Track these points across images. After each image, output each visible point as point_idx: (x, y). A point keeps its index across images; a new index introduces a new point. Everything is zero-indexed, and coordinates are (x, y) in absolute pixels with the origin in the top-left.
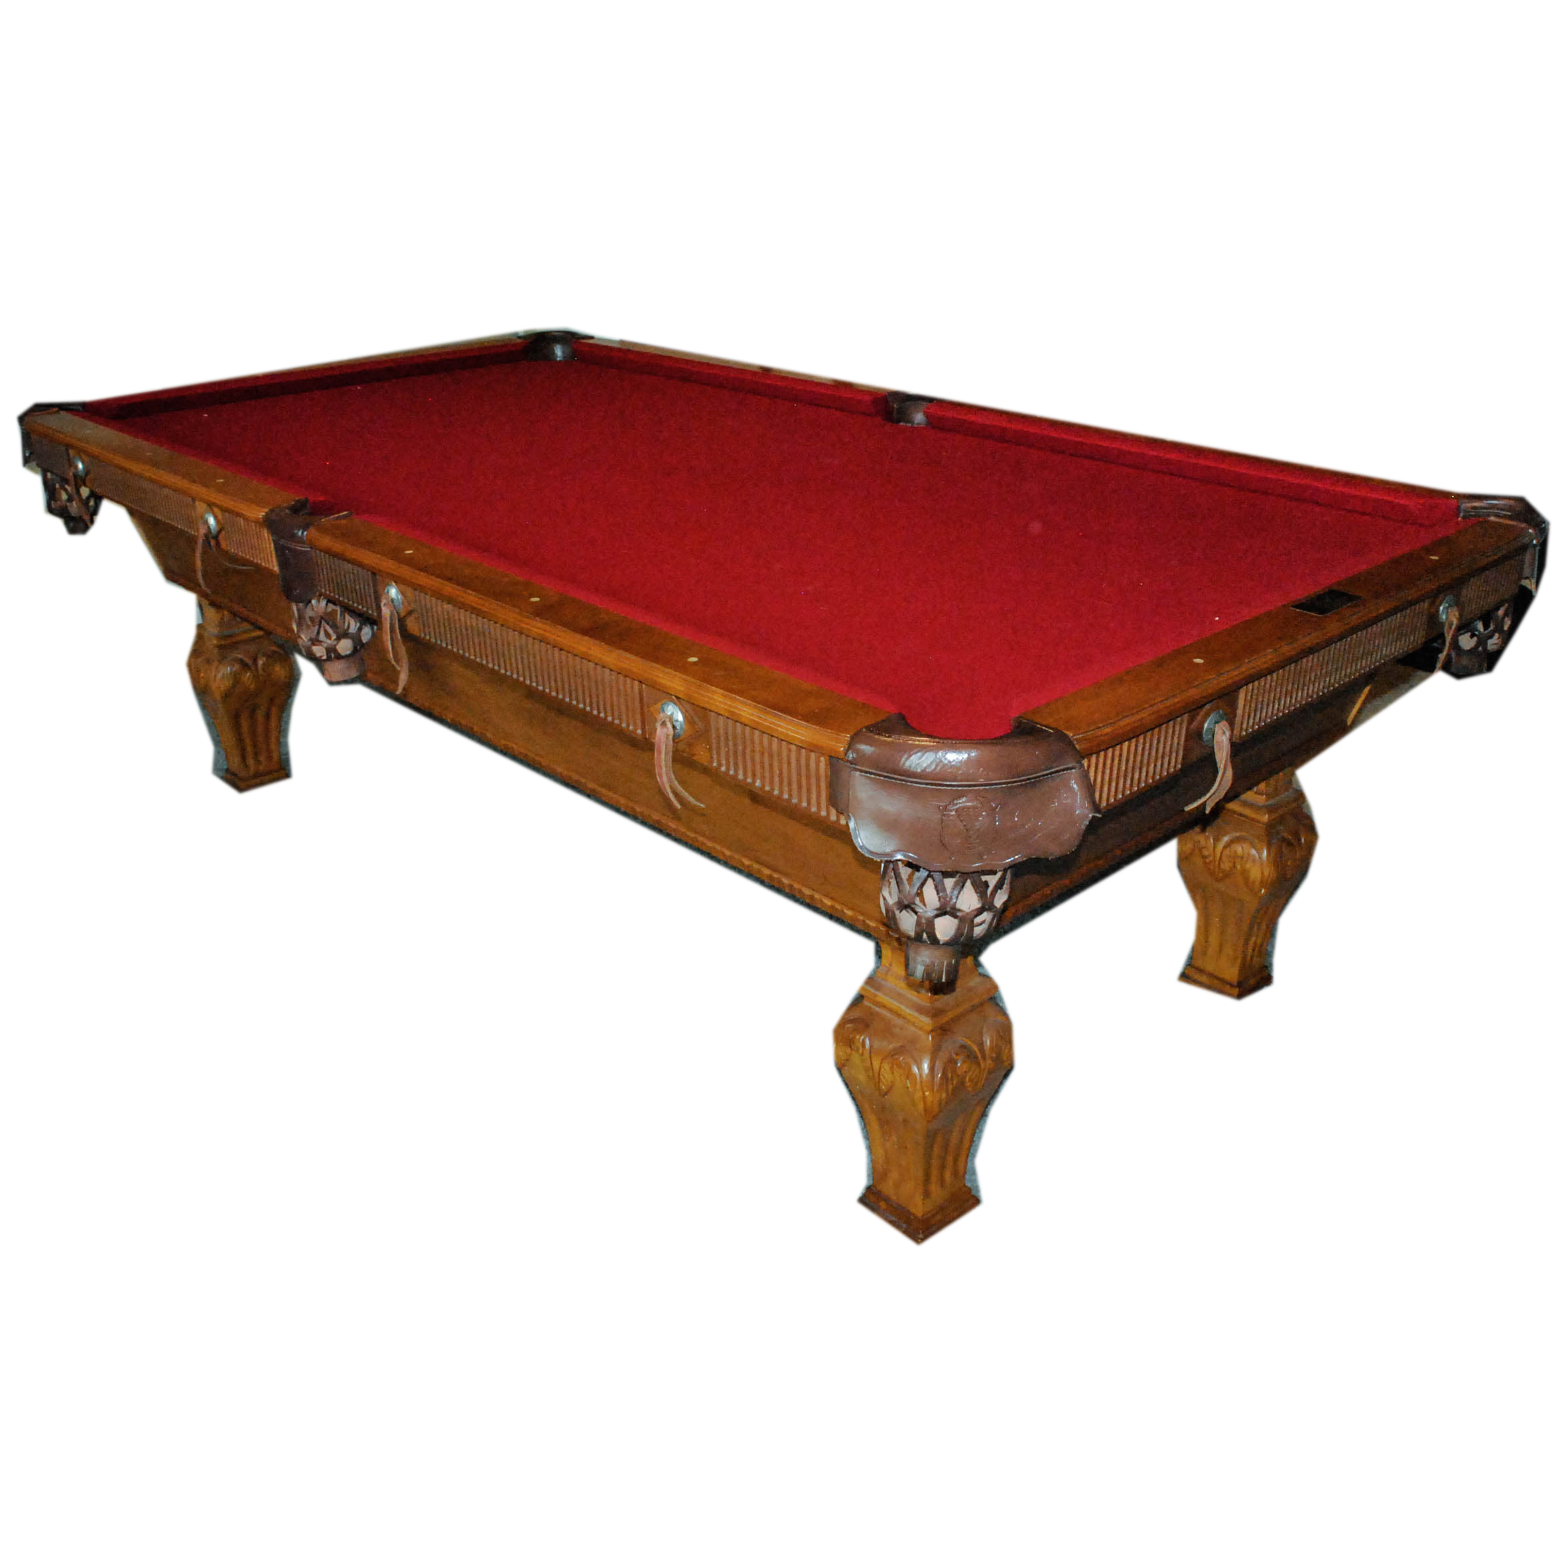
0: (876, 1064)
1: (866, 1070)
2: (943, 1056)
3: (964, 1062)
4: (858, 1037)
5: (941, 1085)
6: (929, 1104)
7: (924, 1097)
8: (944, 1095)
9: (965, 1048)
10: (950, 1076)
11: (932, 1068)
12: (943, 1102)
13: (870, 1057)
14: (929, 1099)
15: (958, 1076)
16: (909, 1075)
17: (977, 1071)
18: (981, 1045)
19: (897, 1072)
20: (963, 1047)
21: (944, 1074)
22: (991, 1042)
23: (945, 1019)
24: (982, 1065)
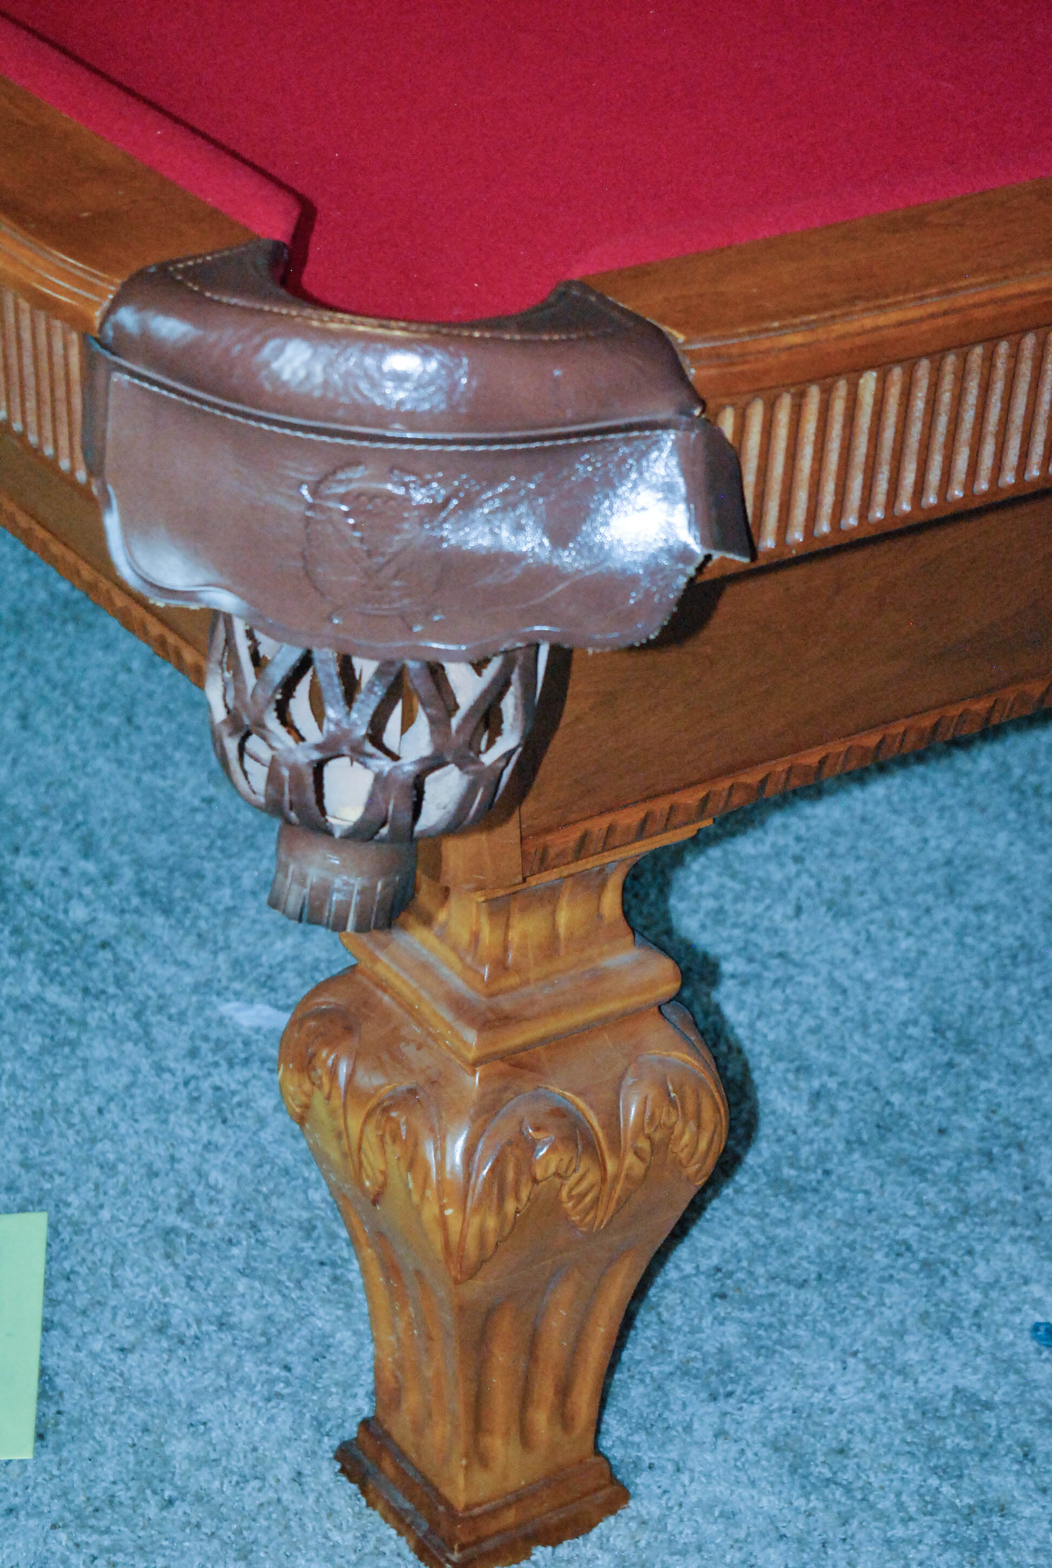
0: (354, 1124)
1: (339, 1136)
2: (503, 1127)
3: (553, 1149)
4: (324, 1054)
5: (486, 1192)
6: (454, 1237)
7: (443, 1223)
8: (492, 1223)
9: (564, 1116)
10: (510, 1175)
11: (469, 1153)
12: (491, 1239)
13: (345, 1106)
14: (455, 1226)
15: (535, 1181)
16: (413, 1162)
17: (593, 1177)
18: (612, 1119)
19: (393, 1151)
20: (560, 1113)
21: (497, 1171)
22: (641, 1113)
23: (516, 1038)
24: (611, 1166)
